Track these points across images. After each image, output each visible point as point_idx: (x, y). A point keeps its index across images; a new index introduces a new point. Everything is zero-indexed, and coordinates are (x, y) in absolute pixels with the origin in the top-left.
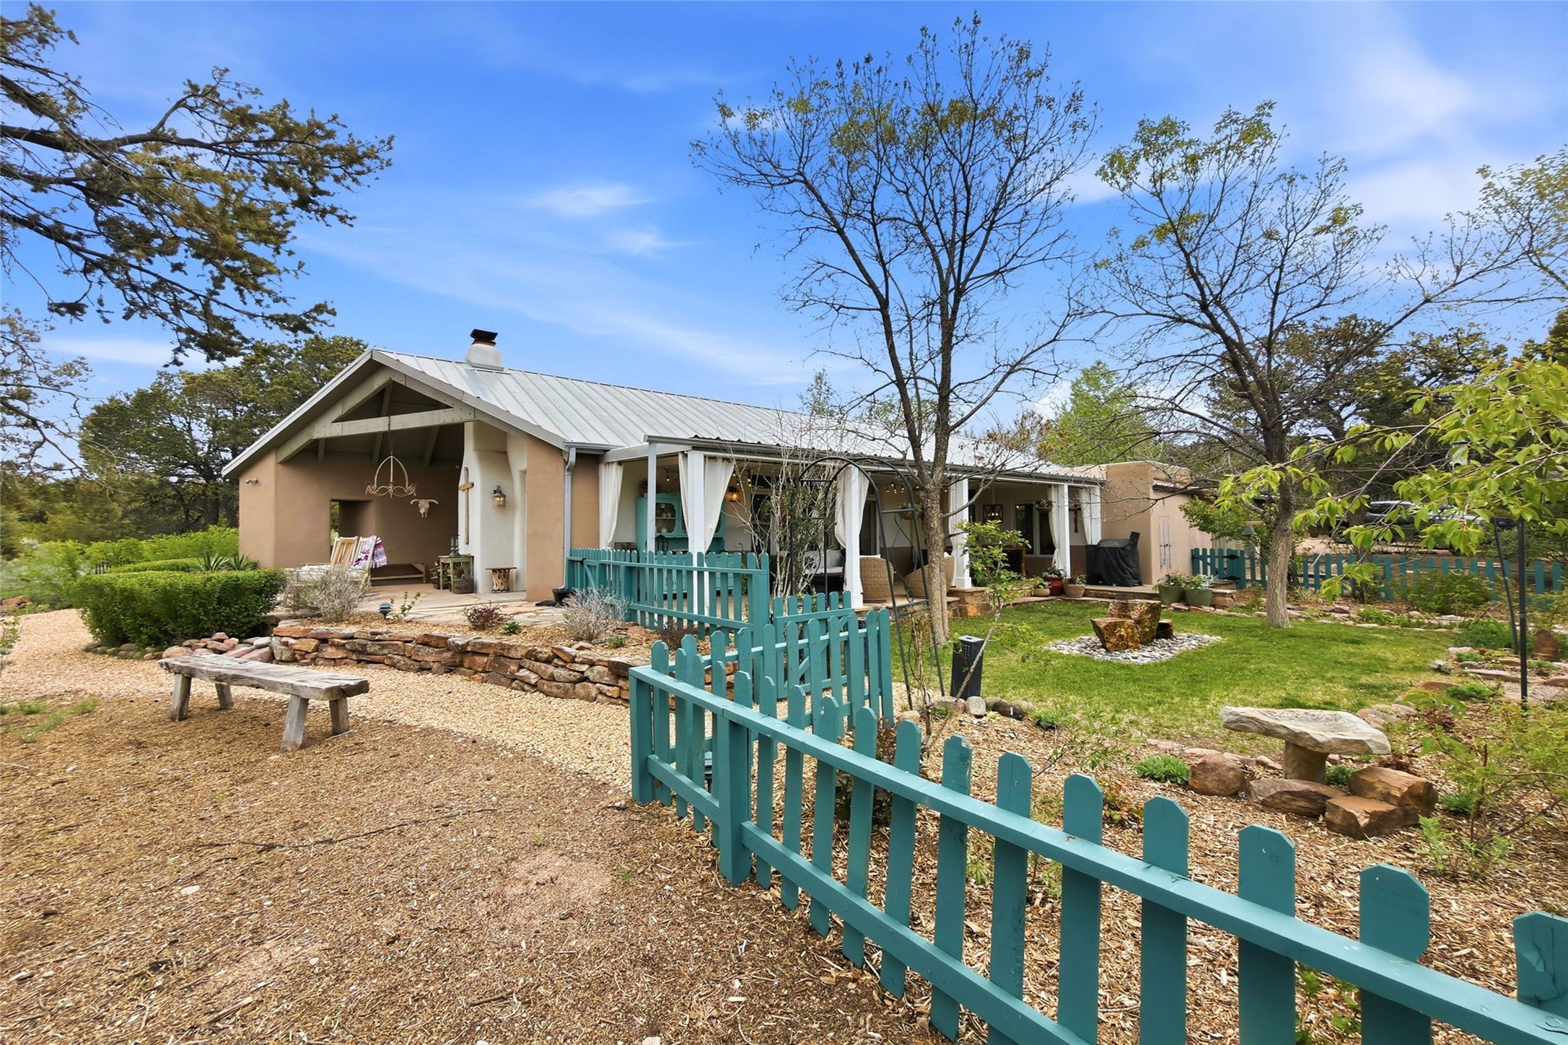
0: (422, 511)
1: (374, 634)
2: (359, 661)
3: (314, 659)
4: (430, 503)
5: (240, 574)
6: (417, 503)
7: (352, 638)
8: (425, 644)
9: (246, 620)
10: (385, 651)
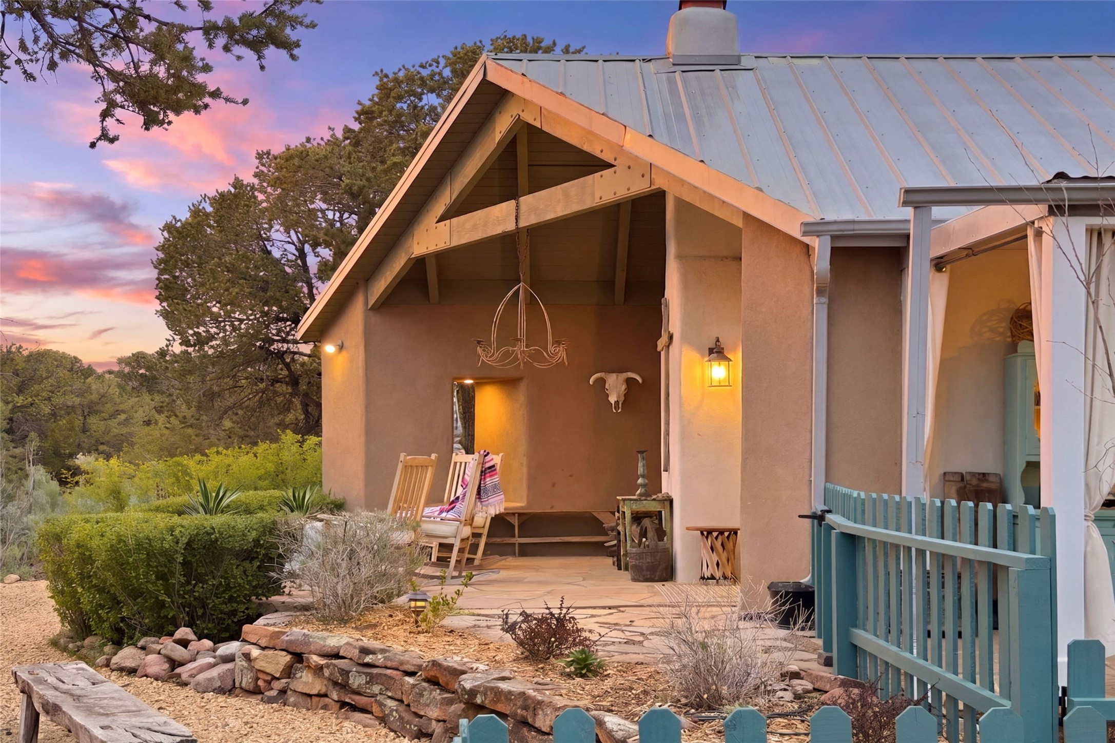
0: (612, 399)
1: (365, 651)
2: (343, 704)
3: (283, 692)
4: (629, 381)
5: (218, 520)
6: (602, 382)
7: (337, 656)
8: (433, 682)
9: (226, 608)
10: (376, 689)
